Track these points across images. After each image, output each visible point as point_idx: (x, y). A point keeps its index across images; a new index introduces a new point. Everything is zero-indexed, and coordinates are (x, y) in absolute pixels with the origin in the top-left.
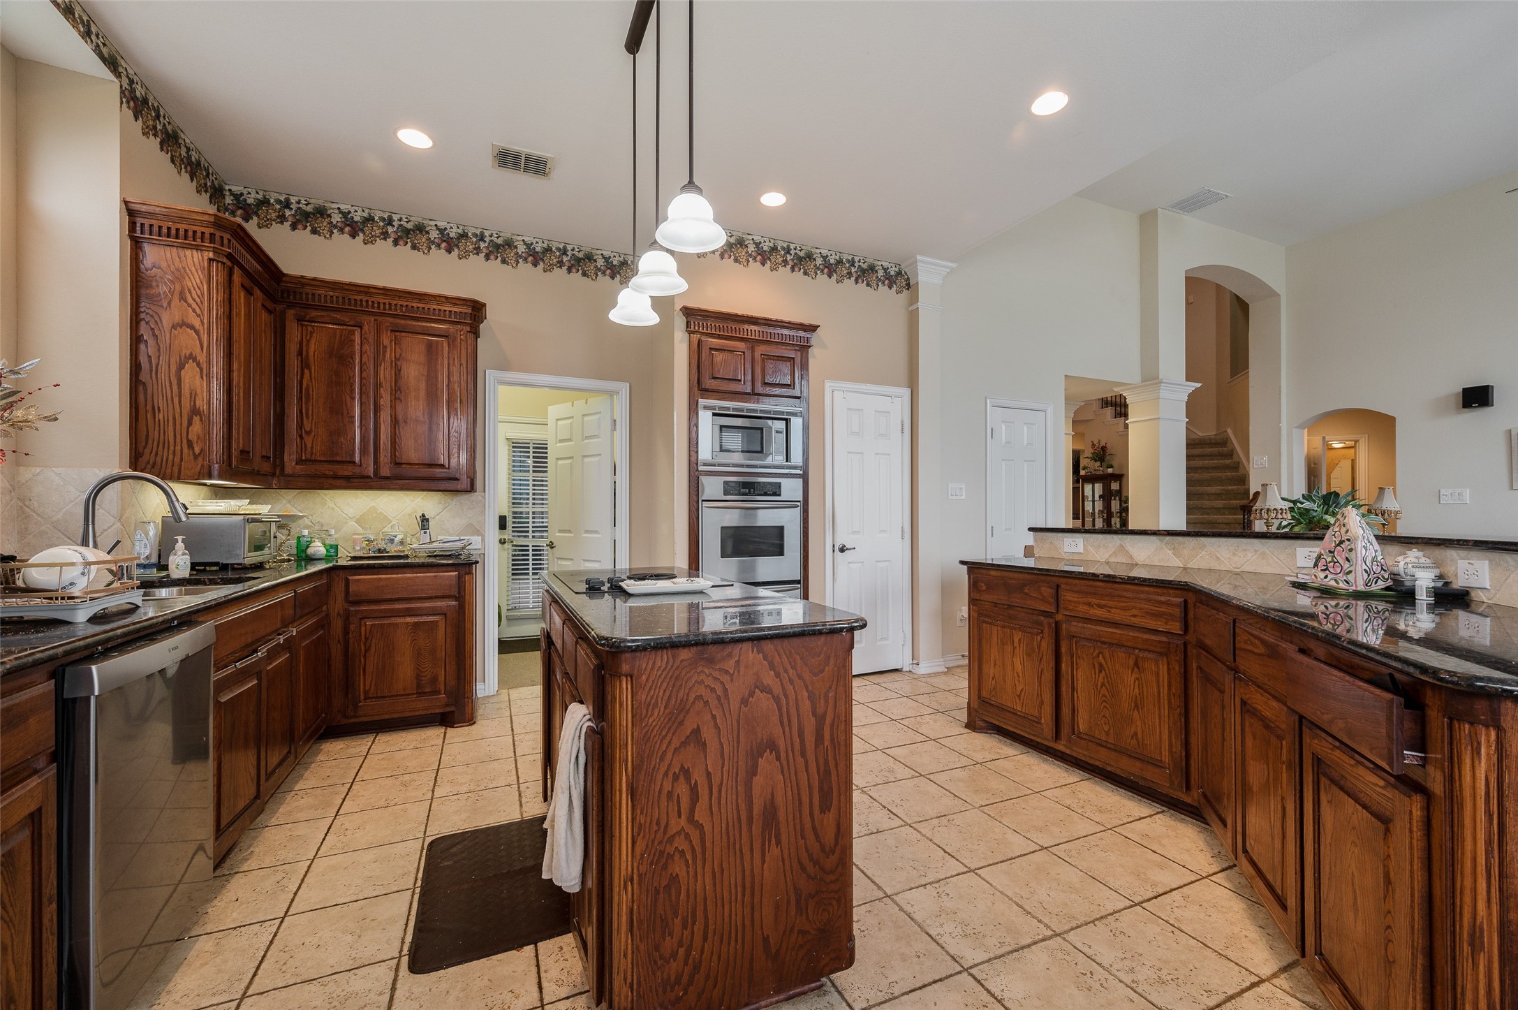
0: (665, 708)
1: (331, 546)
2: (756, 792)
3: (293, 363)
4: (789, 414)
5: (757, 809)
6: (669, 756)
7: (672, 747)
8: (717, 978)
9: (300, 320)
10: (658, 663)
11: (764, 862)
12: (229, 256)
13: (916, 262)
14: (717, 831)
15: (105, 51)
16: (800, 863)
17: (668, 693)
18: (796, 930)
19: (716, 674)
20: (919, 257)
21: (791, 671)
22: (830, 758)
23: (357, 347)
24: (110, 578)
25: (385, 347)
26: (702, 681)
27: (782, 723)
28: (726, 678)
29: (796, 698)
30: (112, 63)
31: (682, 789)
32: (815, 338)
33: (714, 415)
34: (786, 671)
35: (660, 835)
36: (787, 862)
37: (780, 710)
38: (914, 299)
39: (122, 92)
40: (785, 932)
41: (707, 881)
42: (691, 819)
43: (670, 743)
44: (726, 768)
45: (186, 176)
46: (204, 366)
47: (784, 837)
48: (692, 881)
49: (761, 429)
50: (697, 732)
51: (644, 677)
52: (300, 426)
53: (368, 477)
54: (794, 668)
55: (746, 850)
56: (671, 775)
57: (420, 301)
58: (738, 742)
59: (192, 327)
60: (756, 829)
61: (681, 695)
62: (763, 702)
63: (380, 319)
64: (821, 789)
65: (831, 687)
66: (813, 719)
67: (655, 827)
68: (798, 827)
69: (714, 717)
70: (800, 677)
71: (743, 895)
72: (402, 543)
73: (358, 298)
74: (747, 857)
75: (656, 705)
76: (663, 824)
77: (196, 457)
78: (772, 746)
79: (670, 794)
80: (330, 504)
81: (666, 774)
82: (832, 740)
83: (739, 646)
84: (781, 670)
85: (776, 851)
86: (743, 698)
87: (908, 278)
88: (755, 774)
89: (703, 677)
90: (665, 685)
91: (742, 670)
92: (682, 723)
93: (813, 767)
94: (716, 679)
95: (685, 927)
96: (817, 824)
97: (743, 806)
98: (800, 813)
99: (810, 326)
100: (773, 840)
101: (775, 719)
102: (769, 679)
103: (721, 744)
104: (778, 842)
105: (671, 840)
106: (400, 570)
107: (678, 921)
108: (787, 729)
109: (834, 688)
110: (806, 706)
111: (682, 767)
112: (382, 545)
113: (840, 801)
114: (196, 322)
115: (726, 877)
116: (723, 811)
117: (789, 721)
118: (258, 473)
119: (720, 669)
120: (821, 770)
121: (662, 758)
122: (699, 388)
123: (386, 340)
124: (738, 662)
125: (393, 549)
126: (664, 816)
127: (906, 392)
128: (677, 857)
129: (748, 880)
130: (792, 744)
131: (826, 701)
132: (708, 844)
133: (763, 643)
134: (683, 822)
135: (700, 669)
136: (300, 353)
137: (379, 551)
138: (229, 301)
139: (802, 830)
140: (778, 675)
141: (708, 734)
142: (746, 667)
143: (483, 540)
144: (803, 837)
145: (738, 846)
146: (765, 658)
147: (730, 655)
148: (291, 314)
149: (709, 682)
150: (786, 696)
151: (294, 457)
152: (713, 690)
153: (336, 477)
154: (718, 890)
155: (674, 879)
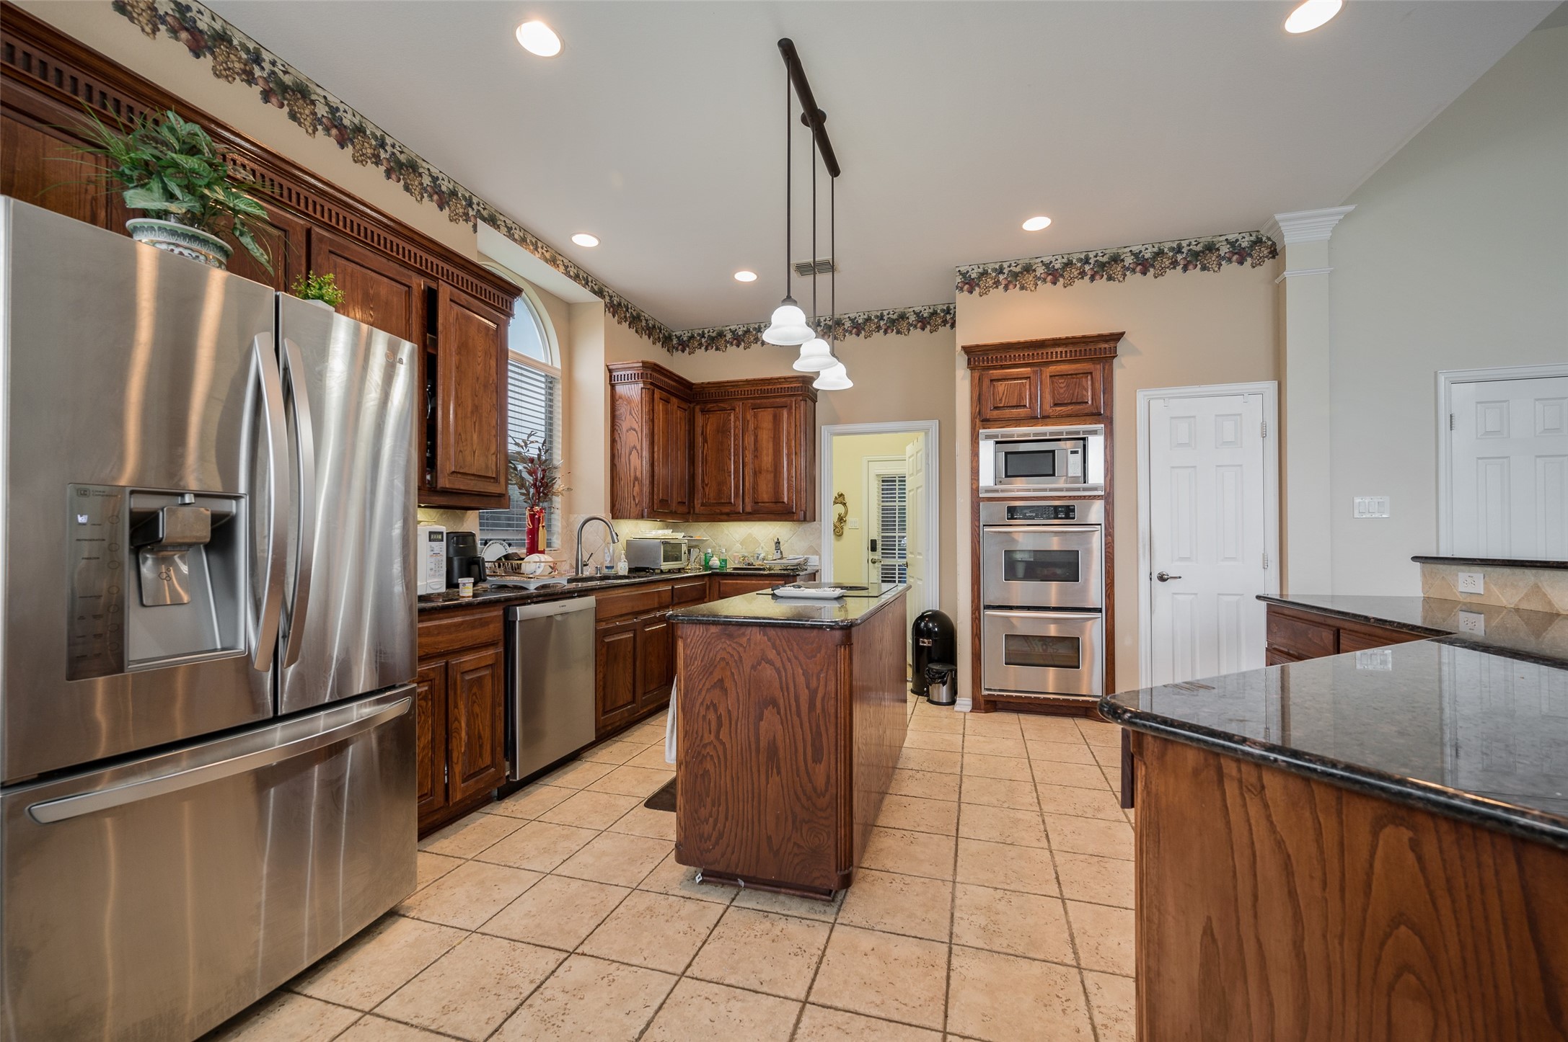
0: (702, 661)
1: (723, 560)
2: (762, 731)
3: (699, 440)
4: (1084, 432)
5: (763, 744)
6: (704, 693)
7: (706, 688)
8: (734, 847)
9: (702, 411)
10: (697, 633)
11: (768, 783)
12: (652, 384)
13: (1276, 223)
14: (735, 750)
15: (596, 288)
16: (795, 793)
17: (703, 652)
18: (792, 841)
19: (734, 645)
20: (1278, 217)
21: (789, 652)
22: (821, 723)
23: (732, 424)
24: (551, 570)
25: (748, 421)
26: (725, 649)
27: (782, 688)
28: (741, 649)
29: (793, 673)
30: (600, 293)
31: (712, 716)
32: (1121, 347)
33: (997, 443)
34: (785, 652)
35: (698, 742)
36: (786, 790)
37: (780, 678)
38: (1280, 269)
39: (606, 305)
40: (783, 839)
41: (728, 782)
42: (717, 736)
43: (704, 685)
44: (741, 710)
45: (645, 337)
46: (640, 451)
47: (783, 771)
48: (718, 777)
49: (1053, 452)
50: (721, 681)
51: (689, 640)
52: (703, 481)
53: (739, 513)
54: (791, 650)
55: (755, 769)
56: (705, 704)
57: (769, 384)
58: (749, 694)
59: (635, 430)
60: (763, 758)
61: (711, 655)
62: (769, 672)
63: (745, 402)
64: (813, 745)
65: (822, 670)
66: (806, 691)
67: (695, 736)
68: (794, 767)
69: (732, 674)
70: (796, 658)
71: (753, 800)
72: (764, 559)
73: (733, 390)
74: (755, 775)
75: (696, 658)
76: (700, 734)
77: (636, 505)
78: (774, 703)
79: (704, 717)
80: (726, 532)
81: (702, 703)
82: (823, 709)
83: (750, 629)
84: (782, 651)
85: (777, 779)
86: (753, 665)
87: (1274, 244)
88: (761, 719)
89: (725, 645)
90: (701, 647)
91: (752, 645)
92: (711, 673)
93: (806, 725)
94: (734, 649)
95: (713, 805)
96: (810, 770)
97: (752, 739)
98: (796, 757)
99: (1112, 335)
100: (775, 770)
101: (777, 684)
102: (772, 654)
103: (737, 693)
104: (779, 773)
105: (705, 746)
106: (749, 578)
107: (709, 800)
108: (786, 694)
109: (824, 670)
110: (801, 680)
111: (712, 702)
112: (751, 560)
113: (829, 759)
114: (636, 426)
115: (740, 783)
116: (739, 738)
117: (788, 688)
118: (676, 513)
119: (736, 642)
120: (814, 730)
121: (699, 693)
122: (982, 419)
123: (749, 415)
124: (749, 639)
125: (757, 564)
126: (700, 730)
127: (1270, 387)
128: (708, 758)
129: (756, 791)
130: (790, 705)
131: (818, 679)
132: (729, 757)
133: (768, 629)
134: (712, 737)
135: (723, 640)
136: (702, 434)
137: (749, 564)
138: (652, 410)
139: (798, 770)
140: (779, 654)
141: (728, 684)
142: (755, 644)
143: (820, 559)
144: (798, 776)
145: (749, 765)
146: (769, 640)
147: (743, 634)
148: (697, 408)
149: (730, 649)
150: (785, 670)
151: (700, 501)
152: (732, 656)
153: (722, 514)
154: (736, 790)
155: (706, 772)
